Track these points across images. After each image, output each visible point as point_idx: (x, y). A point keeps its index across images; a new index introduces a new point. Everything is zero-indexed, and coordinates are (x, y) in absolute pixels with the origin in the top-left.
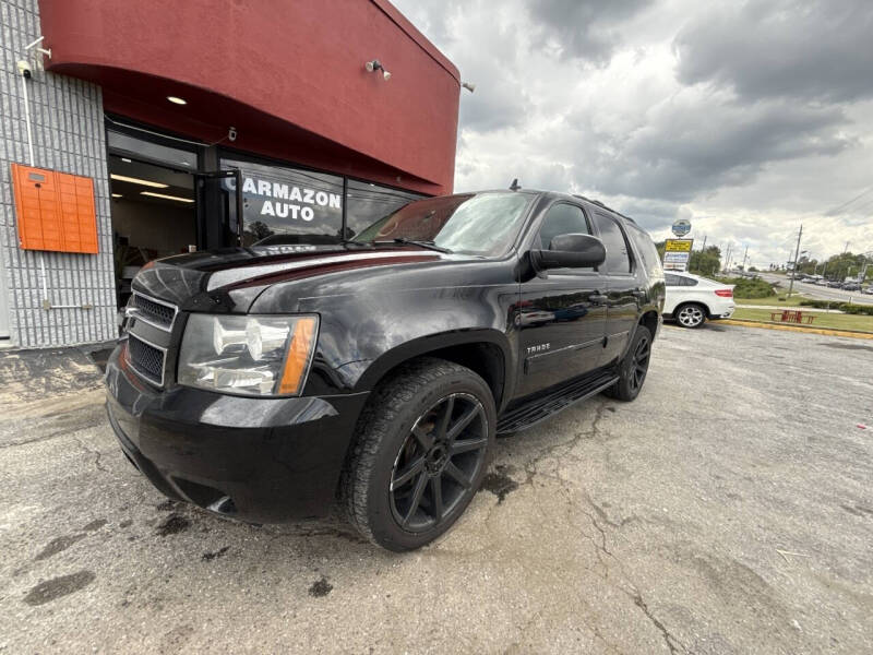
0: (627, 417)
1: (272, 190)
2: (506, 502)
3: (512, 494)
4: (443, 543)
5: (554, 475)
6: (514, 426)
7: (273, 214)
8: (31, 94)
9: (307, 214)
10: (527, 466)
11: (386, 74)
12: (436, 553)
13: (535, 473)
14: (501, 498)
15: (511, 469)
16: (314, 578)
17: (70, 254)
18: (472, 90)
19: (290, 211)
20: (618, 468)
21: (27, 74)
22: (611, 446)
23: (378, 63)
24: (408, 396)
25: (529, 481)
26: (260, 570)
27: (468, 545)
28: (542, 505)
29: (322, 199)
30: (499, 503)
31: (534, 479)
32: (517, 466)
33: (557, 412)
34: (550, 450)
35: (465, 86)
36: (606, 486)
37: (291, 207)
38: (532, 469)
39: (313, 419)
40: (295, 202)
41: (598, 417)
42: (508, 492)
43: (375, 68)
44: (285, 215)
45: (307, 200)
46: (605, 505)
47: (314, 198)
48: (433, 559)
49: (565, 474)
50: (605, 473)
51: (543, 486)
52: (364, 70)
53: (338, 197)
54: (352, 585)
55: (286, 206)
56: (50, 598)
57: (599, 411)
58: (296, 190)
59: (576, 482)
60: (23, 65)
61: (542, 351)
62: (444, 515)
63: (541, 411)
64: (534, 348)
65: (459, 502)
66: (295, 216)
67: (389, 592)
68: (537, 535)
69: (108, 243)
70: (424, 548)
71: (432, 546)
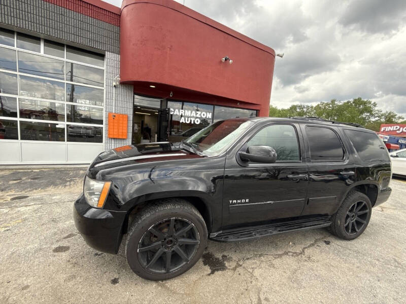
0: (334, 250)
1: (184, 113)
2: (212, 276)
3: (220, 272)
4: (169, 284)
5: (251, 271)
6: (227, 237)
7: (184, 122)
8: (116, 91)
9: (197, 121)
10: (239, 260)
11: (231, 61)
12: (163, 286)
13: (241, 266)
14: (213, 273)
15: (230, 259)
16: (116, 276)
17: (120, 139)
18: (281, 57)
19: (191, 121)
20: (296, 281)
21: (115, 86)
22: (304, 265)
23: (227, 57)
24: (148, 215)
25: (234, 269)
26: (105, 266)
27: (178, 289)
28: (230, 284)
29: (204, 115)
30: (209, 275)
31: (238, 269)
32: (234, 259)
33: (260, 236)
34: (261, 255)
35: (278, 55)
36: (278, 289)
37: (191, 119)
38: (241, 263)
39: (102, 218)
40: (193, 117)
41: (313, 245)
42: (218, 271)
43: (226, 60)
44: (189, 122)
45: (198, 116)
46: (266, 299)
47: (200, 115)
48: (160, 288)
49: (257, 273)
50: (285, 281)
51: (240, 274)
52: (221, 62)
53: (211, 114)
54: (125, 285)
55: (189, 119)
56: (58, 252)
57: (316, 241)
58: (194, 112)
59: (260, 279)
60: (114, 84)
61: (241, 203)
62: (171, 271)
63: (251, 233)
64: (235, 201)
65: (182, 267)
66: (192, 123)
67: (133, 294)
68: (214, 299)
69: (130, 135)
70: (160, 282)
71: (164, 282)
